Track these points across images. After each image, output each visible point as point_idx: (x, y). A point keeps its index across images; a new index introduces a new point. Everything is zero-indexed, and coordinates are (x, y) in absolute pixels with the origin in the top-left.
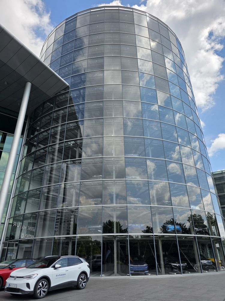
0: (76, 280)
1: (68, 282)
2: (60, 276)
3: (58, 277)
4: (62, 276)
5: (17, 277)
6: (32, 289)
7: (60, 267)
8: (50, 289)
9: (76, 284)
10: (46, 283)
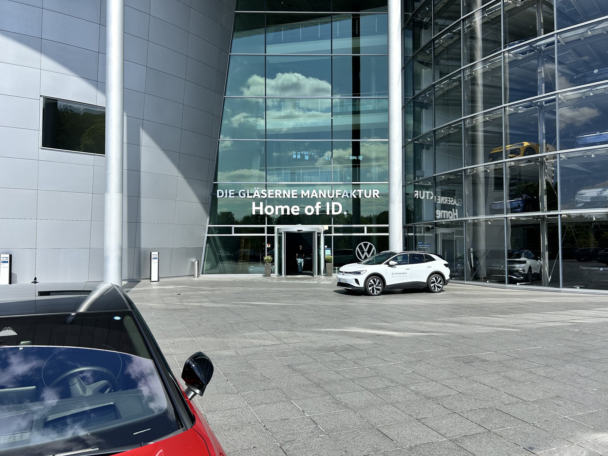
0: (425, 281)
1: (412, 282)
2: (398, 275)
3: (394, 275)
4: (401, 275)
5: (346, 273)
6: (362, 285)
7: (396, 264)
8: (385, 287)
9: (426, 286)
10: (378, 281)
